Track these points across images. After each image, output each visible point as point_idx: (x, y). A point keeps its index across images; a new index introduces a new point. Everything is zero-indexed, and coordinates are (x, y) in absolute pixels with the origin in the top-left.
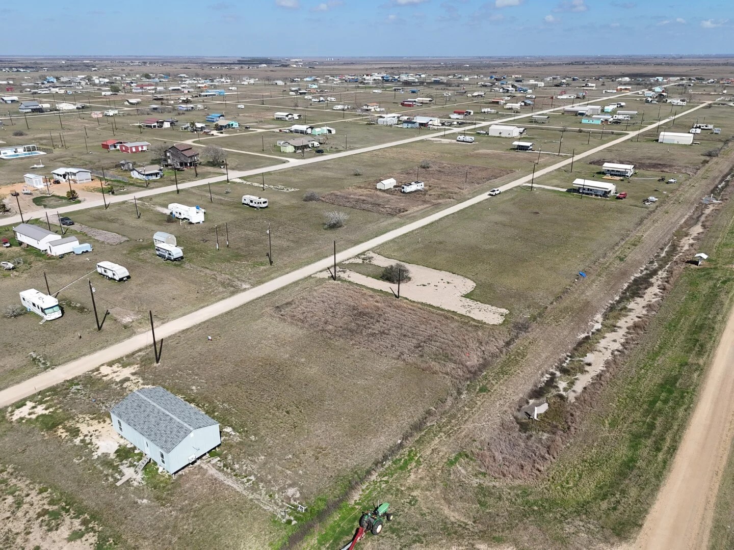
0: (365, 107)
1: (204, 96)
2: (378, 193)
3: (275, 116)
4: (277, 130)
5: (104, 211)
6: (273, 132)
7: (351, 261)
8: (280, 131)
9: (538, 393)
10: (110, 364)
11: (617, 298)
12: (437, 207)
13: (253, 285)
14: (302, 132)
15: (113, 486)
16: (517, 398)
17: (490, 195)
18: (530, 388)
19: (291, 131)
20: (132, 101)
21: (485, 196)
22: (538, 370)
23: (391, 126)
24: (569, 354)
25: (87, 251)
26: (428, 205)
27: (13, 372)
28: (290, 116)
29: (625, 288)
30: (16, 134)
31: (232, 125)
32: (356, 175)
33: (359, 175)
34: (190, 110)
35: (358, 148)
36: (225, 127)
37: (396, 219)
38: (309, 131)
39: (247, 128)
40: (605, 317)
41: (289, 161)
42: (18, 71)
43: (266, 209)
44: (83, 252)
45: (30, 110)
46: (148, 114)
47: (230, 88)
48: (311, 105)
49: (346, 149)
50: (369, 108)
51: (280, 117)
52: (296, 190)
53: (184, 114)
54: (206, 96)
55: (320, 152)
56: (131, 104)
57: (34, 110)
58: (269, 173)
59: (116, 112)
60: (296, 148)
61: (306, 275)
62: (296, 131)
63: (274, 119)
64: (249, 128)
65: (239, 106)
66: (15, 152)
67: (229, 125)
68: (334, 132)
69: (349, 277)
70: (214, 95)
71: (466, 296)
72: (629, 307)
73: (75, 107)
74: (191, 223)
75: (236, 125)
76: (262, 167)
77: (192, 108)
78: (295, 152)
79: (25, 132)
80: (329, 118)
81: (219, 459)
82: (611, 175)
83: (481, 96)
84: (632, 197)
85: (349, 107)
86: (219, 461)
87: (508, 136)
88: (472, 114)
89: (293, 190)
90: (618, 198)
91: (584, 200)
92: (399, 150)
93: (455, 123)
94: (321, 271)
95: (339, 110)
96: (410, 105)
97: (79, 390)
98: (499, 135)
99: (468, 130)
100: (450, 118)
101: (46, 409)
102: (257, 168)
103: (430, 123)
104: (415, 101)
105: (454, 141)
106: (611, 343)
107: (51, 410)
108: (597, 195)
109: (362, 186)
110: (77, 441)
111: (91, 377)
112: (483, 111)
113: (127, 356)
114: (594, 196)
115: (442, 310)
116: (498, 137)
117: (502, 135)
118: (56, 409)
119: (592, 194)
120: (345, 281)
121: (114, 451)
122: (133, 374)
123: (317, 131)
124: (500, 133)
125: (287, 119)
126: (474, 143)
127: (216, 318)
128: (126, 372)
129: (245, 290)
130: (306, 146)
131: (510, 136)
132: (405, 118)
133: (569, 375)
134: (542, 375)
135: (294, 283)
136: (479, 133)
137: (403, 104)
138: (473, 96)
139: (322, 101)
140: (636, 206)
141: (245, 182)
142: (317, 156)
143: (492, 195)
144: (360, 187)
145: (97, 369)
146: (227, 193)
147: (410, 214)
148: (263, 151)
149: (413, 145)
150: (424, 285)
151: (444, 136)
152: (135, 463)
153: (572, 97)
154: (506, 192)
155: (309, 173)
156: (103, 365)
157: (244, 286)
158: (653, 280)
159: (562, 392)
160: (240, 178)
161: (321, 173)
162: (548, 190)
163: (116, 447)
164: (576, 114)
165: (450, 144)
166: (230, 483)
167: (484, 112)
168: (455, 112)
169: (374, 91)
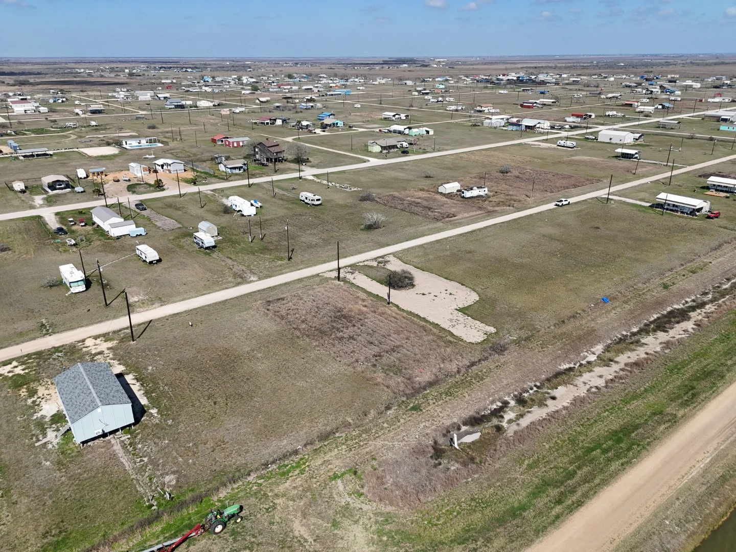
0: (479, 108)
1: (330, 95)
2: (438, 197)
3: (383, 116)
5: (178, 199)
6: (374, 131)
7: (366, 263)
8: (380, 131)
9: (475, 421)
10: (96, 338)
11: (635, 330)
12: (491, 214)
13: (260, 279)
14: (400, 132)
15: (32, 446)
16: (448, 422)
17: (556, 205)
18: (471, 413)
19: (390, 131)
20: (262, 99)
21: (552, 206)
22: (489, 396)
23: (495, 128)
24: (538, 384)
25: (141, 235)
26: (480, 212)
27: (21, 334)
28: (397, 116)
29: (652, 319)
30: (150, 128)
31: (337, 123)
32: (427, 177)
33: (430, 177)
34: (309, 109)
36: (330, 126)
37: (439, 224)
38: (407, 131)
39: (350, 127)
40: (607, 349)
42: (186, 71)
43: (318, 207)
44: (137, 235)
45: (173, 107)
46: (270, 112)
47: (359, 88)
48: (427, 105)
49: (434, 150)
50: (483, 109)
51: (387, 117)
52: (359, 189)
53: (301, 112)
54: (332, 95)
55: (405, 152)
56: (261, 101)
57: (177, 107)
58: (344, 172)
59: (243, 109)
60: (383, 148)
61: (314, 273)
62: (395, 132)
63: (381, 119)
64: (353, 127)
65: (356, 106)
66: (139, 143)
67: (334, 124)
68: (431, 133)
69: (354, 279)
70: (340, 94)
71: (460, 310)
72: (643, 341)
73: (211, 104)
74: (243, 215)
75: (340, 124)
76: (342, 166)
77: (312, 106)
78: (381, 152)
79: (157, 126)
80: (437, 118)
81: (129, 436)
83: (617, 97)
84: (727, 218)
85: (464, 107)
86: (128, 438)
87: (618, 142)
88: (593, 117)
89: (356, 189)
90: (709, 217)
91: (665, 217)
92: (488, 153)
93: (567, 127)
95: (452, 111)
96: (529, 107)
97: (59, 356)
98: (609, 141)
99: (577, 135)
100: (566, 121)
101: (23, 370)
102: (336, 166)
103: (538, 126)
104: (536, 103)
105: (555, 146)
106: (595, 378)
107: (27, 371)
108: (682, 212)
109: (426, 188)
110: (30, 401)
111: (75, 347)
112: (607, 114)
113: (114, 332)
114: (679, 214)
115: (427, 321)
116: (608, 143)
118: (31, 371)
120: (349, 282)
121: (51, 415)
122: (108, 349)
123: (415, 131)
124: (611, 139)
125: (394, 118)
126: (575, 148)
127: (209, 306)
128: (104, 346)
129: (251, 282)
130: (394, 147)
131: (621, 142)
132: (514, 120)
133: (523, 407)
134: (493, 402)
136: (588, 139)
137: (522, 106)
138: (607, 98)
139: (441, 101)
141: (316, 179)
142: (402, 156)
143: (558, 205)
145: (83, 341)
146: (294, 189)
147: (457, 220)
148: (351, 150)
149: (508, 148)
150: (423, 294)
151: (546, 141)
152: (59, 428)
153: (727, 100)
154: (576, 203)
155: (382, 173)
156: (90, 337)
157: (252, 278)
158: (692, 314)
159: (505, 424)
160: (313, 175)
161: (393, 174)
162: (628, 204)
163: (54, 412)
164: (719, 119)
165: (549, 149)
166: (123, 461)
167: (609, 115)
168: (573, 115)
169: (500, 91)
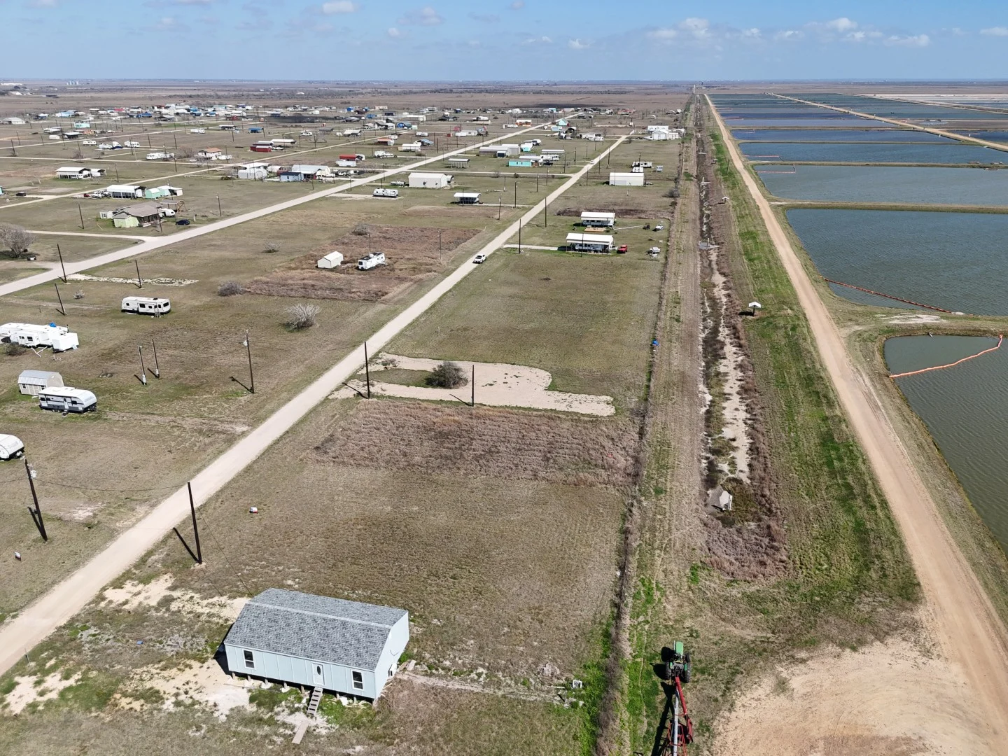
0: (200, 155)
2: (328, 273)
4: (80, 195)
6: (73, 198)
7: (367, 370)
8: (86, 195)
9: (709, 482)
10: (118, 584)
11: (703, 364)
13: (252, 426)
14: (127, 196)
15: (290, 747)
16: (696, 493)
17: (475, 262)
18: (699, 477)
19: (108, 196)
21: (471, 264)
22: (691, 458)
23: (261, 180)
24: (706, 433)
26: (408, 284)
29: (701, 351)
32: (270, 252)
33: (274, 251)
35: (238, 214)
37: (381, 306)
38: (139, 193)
39: (19, 195)
40: (709, 386)
41: (144, 241)
43: (169, 316)
48: (103, 153)
49: (221, 217)
50: (208, 155)
51: (68, 174)
52: (194, 281)
55: (184, 223)
60: (140, 219)
61: (320, 398)
62: (117, 195)
64: (25, 194)
68: (180, 193)
69: (383, 390)
71: (550, 389)
72: (721, 371)
74: (58, 351)
76: (105, 253)
78: (140, 226)
81: (414, 662)
82: (593, 226)
83: (356, 134)
85: (173, 155)
86: (416, 664)
87: (435, 186)
88: (364, 159)
89: (189, 282)
90: (619, 252)
91: (584, 257)
93: (352, 172)
94: (337, 389)
96: (265, 150)
98: (423, 186)
100: (337, 166)
103: (318, 173)
105: (370, 196)
106: (734, 413)
108: (596, 251)
109: (293, 265)
110: (169, 705)
111: (100, 611)
112: (376, 154)
113: (136, 566)
114: (593, 253)
115: (537, 410)
116: (423, 188)
117: (428, 186)
118: (84, 674)
119: (590, 251)
120: (382, 396)
121: (248, 702)
122: (173, 588)
123: (154, 192)
124: (424, 183)
125: (81, 176)
126: (398, 198)
127: (234, 480)
128: (157, 590)
129: (243, 434)
130: (156, 216)
131: (438, 186)
132: (276, 169)
133: (723, 455)
134: (699, 461)
135: (311, 412)
136: (395, 185)
137: (254, 149)
138: (345, 136)
139: (117, 147)
140: (644, 259)
141: (95, 278)
142: (182, 230)
143: (479, 263)
144: (290, 268)
146: (78, 297)
147: (394, 297)
148: (83, 229)
149: (317, 204)
150: (491, 385)
152: (296, 705)
154: (491, 257)
155: (192, 255)
156: (104, 589)
157: (240, 429)
158: (720, 338)
161: (212, 254)
162: (537, 250)
163: (247, 696)
164: (495, 155)
165: (366, 200)
166: (457, 686)
167: (379, 157)
168: (342, 158)
169: (192, 130)
